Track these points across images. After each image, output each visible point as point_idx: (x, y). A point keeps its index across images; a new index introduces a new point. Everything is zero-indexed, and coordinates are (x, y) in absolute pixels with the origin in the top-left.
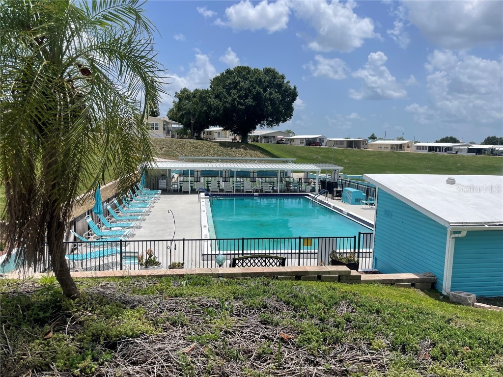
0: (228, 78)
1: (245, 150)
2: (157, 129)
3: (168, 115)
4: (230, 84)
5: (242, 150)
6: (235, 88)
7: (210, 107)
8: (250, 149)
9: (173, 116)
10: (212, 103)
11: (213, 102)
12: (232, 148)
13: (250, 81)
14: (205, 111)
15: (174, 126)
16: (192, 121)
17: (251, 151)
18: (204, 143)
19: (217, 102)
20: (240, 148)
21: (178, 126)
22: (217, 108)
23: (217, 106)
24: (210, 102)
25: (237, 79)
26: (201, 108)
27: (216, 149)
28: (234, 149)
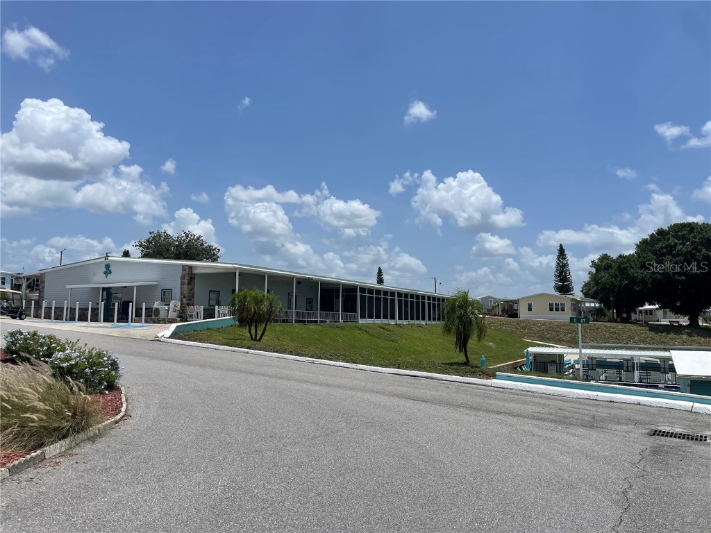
0: (659, 240)
1: (690, 337)
2: (563, 310)
3: (582, 291)
4: (662, 248)
5: (684, 337)
6: (670, 253)
7: (633, 280)
8: (698, 335)
9: (588, 292)
10: (635, 275)
11: (638, 273)
12: (668, 333)
13: (693, 243)
14: (626, 284)
15: (587, 305)
16: (612, 299)
17: (699, 337)
18: (625, 327)
19: (642, 274)
20: (682, 334)
21: (593, 305)
22: (643, 280)
23: (643, 278)
24: (633, 273)
25: (673, 241)
26: (620, 281)
27: (642, 336)
28: (671, 335)
